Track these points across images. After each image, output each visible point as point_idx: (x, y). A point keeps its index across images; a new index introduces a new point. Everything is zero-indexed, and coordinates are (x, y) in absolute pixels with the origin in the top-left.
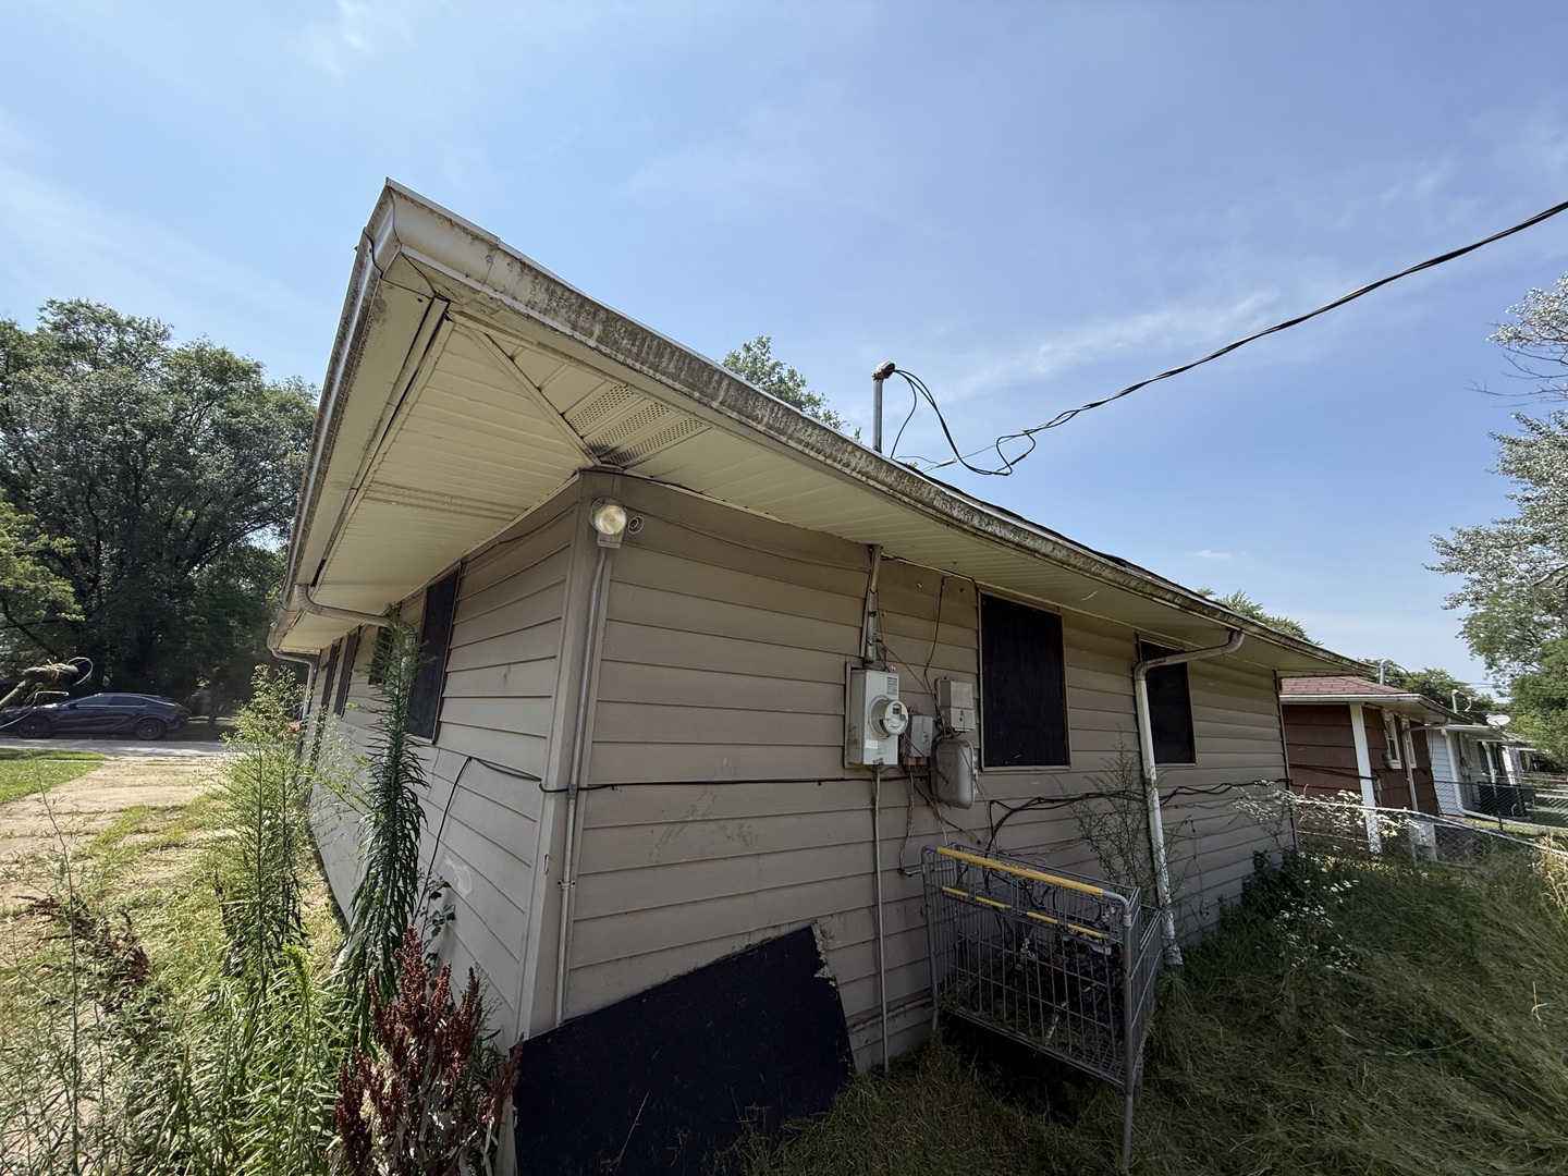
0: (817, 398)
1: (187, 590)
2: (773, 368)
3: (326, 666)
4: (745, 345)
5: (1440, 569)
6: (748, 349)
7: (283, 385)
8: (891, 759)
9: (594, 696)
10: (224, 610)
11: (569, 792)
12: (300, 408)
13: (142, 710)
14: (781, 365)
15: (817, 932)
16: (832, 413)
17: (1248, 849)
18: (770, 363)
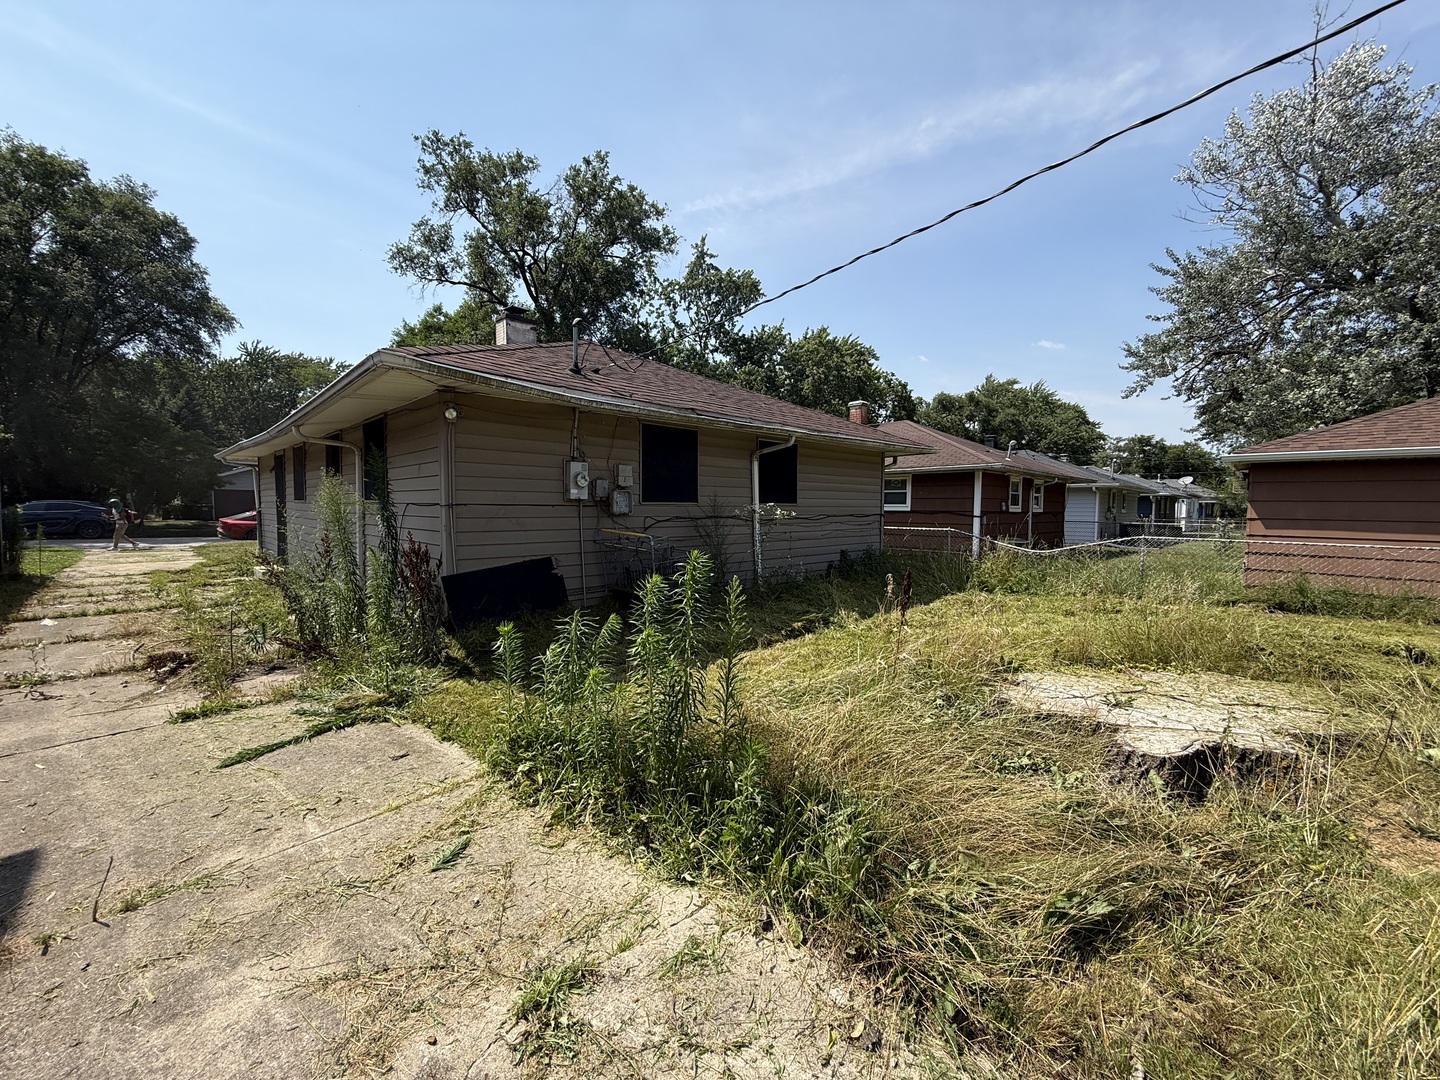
0: (661, 207)
1: (79, 406)
2: (612, 183)
3: (273, 469)
4: (584, 158)
5: (1127, 368)
6: (588, 162)
7: (112, 186)
8: (585, 496)
9: (454, 474)
10: (126, 423)
11: (449, 506)
12: (140, 213)
13: (77, 513)
14: (620, 180)
15: (553, 559)
16: (670, 228)
17: (838, 549)
18: (609, 178)
